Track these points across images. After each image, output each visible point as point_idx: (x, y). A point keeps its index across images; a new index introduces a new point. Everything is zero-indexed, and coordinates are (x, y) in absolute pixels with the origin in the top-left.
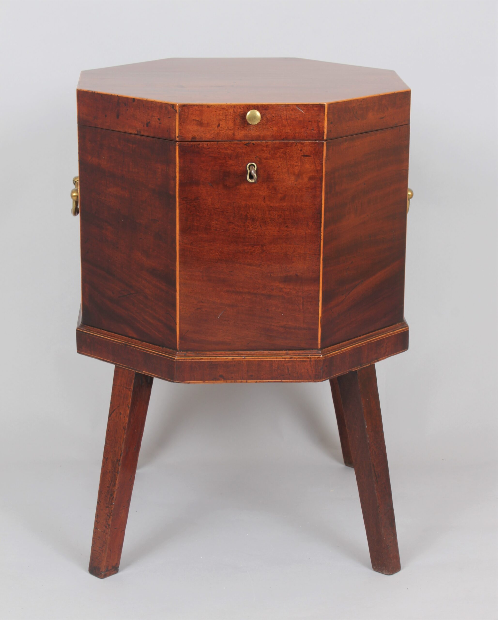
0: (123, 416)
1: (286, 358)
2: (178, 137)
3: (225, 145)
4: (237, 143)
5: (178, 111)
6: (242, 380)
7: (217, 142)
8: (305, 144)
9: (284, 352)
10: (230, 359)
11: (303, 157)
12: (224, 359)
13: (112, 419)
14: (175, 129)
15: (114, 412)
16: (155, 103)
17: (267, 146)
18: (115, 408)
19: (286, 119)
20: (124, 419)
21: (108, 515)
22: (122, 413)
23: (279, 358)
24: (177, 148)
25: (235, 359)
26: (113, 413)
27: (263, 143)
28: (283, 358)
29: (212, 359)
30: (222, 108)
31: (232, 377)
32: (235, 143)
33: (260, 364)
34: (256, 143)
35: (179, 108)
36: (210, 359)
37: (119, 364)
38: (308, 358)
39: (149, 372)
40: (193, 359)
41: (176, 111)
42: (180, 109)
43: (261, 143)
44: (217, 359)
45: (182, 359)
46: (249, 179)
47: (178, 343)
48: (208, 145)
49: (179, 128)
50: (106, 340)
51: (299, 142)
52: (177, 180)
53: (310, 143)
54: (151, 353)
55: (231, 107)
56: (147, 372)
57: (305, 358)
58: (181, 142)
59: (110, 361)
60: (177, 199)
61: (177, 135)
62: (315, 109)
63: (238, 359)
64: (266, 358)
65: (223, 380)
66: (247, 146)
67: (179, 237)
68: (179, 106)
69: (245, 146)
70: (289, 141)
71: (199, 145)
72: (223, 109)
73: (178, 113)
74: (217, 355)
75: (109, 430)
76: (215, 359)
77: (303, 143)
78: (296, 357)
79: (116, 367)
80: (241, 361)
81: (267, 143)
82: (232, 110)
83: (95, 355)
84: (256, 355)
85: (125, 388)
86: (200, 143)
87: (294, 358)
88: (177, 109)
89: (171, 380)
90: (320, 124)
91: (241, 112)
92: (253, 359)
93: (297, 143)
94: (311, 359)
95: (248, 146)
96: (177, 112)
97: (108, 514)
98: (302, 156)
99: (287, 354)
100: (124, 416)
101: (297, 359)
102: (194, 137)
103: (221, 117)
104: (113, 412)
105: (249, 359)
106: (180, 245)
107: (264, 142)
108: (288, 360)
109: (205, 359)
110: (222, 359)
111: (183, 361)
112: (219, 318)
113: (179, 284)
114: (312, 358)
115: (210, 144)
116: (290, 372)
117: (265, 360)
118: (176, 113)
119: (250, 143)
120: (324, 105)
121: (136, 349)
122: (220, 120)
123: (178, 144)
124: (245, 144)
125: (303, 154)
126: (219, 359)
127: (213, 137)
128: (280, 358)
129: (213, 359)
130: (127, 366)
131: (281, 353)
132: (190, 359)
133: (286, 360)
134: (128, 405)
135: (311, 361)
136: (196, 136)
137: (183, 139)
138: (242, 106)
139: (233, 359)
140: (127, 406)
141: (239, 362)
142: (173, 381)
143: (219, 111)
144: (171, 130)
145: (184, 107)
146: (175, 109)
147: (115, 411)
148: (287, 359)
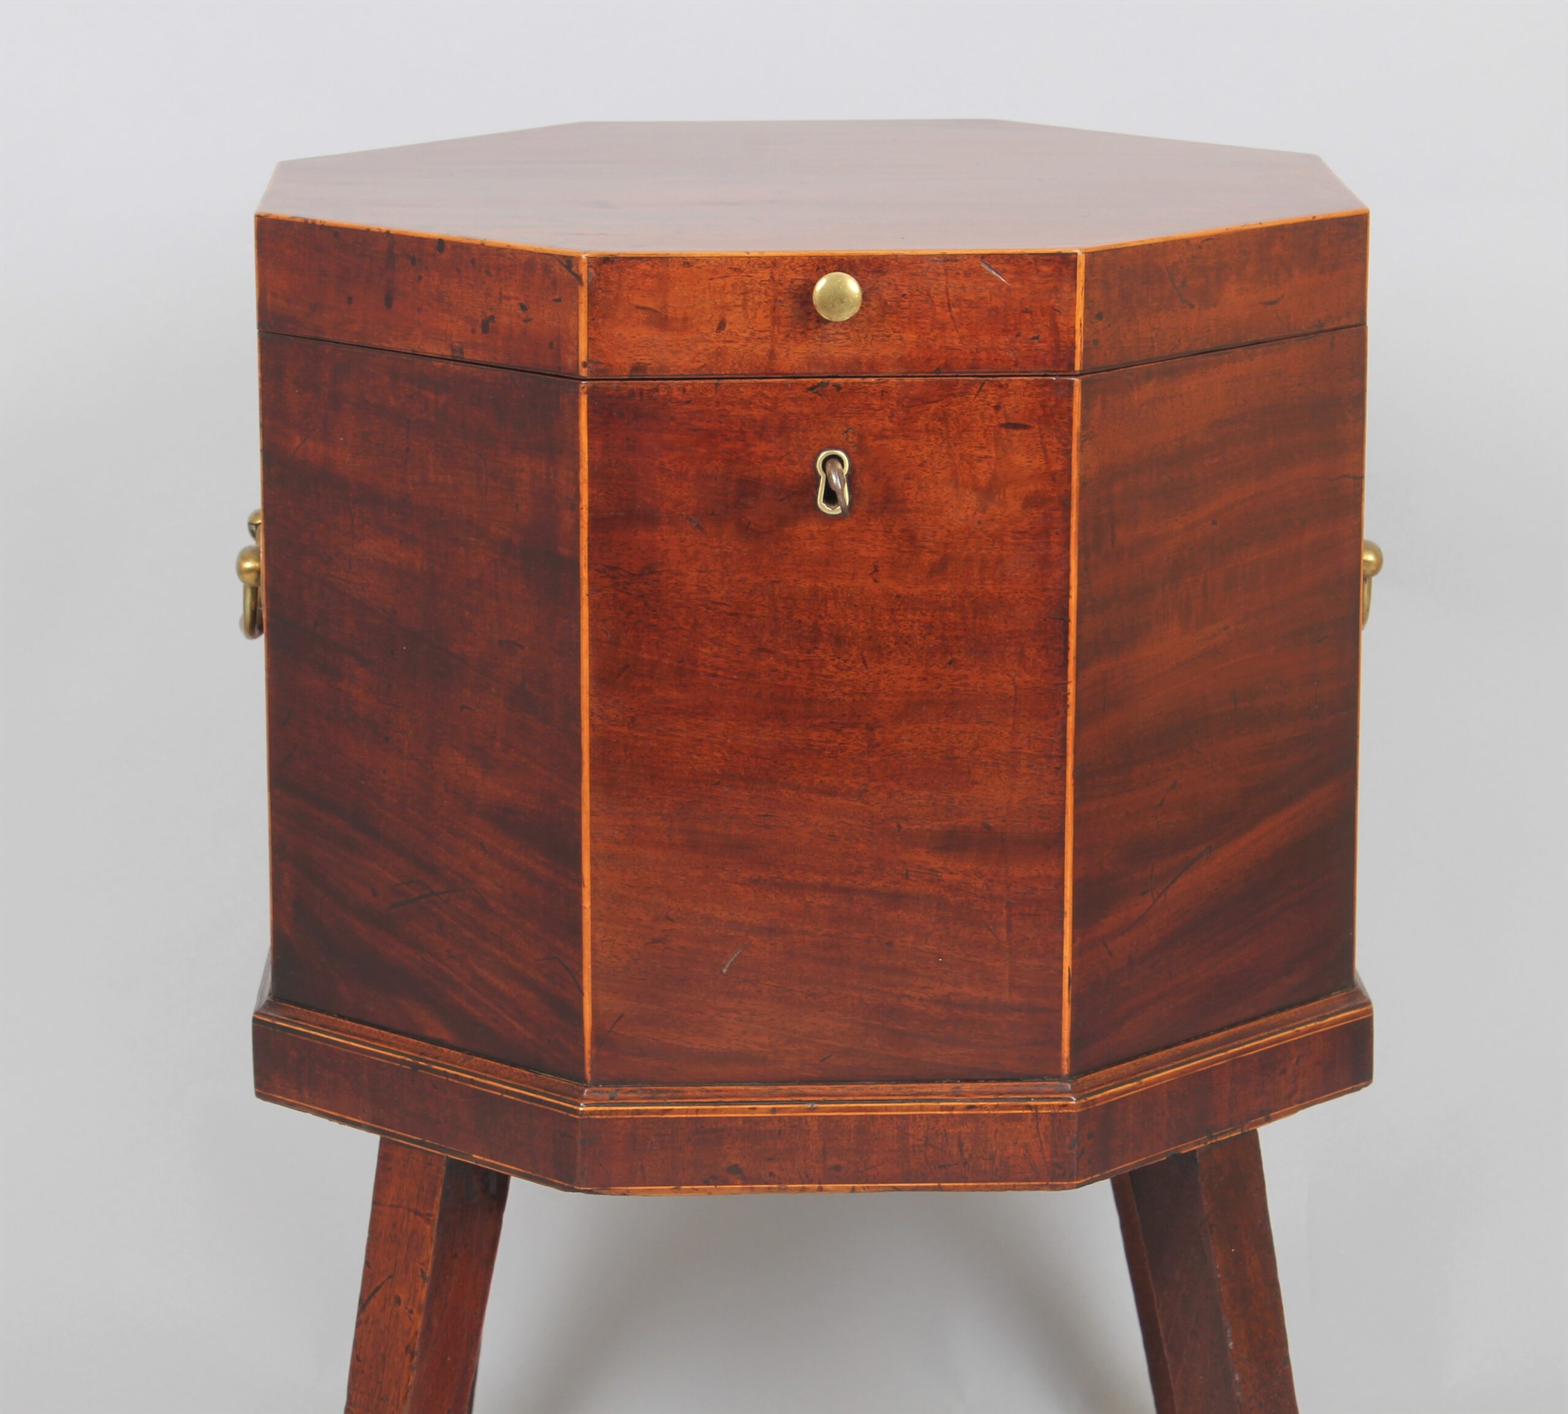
0: (406, 1308)
1: (952, 1108)
2: (585, 365)
3: (742, 389)
4: (782, 384)
5: (585, 278)
6: (803, 1183)
7: (716, 381)
8: (1010, 388)
9: (947, 1087)
10: (763, 1110)
11: (1003, 431)
12: (743, 1111)
13: (371, 1319)
14: (577, 338)
15: (376, 1295)
16: (512, 254)
17: (882, 395)
18: (379, 1283)
19: (946, 305)
20: (410, 1319)
22: (403, 1297)
23: (928, 1109)
24: (584, 400)
25: (780, 1110)
26: (372, 1299)
27: (871, 383)
28: (942, 1108)
29: (704, 1111)
30: (732, 268)
31: (771, 1174)
32: (776, 385)
33: (864, 1126)
34: (846, 383)
35: (589, 267)
36: (697, 1111)
37: (392, 1131)
38: (1029, 1107)
39: (492, 1158)
40: (638, 1112)
41: (579, 278)
42: (592, 270)
43: (865, 383)
44: (721, 1111)
45: (601, 1113)
46: (824, 505)
47: (588, 1056)
48: (684, 390)
49: (588, 335)
50: (350, 1051)
51: (990, 379)
52: (582, 509)
53: (1028, 383)
54: (499, 1094)
55: (764, 263)
56: (487, 1158)
57: (1016, 1107)
58: (596, 382)
59: (362, 1122)
60: (584, 573)
61: (583, 358)
62: (1045, 269)
63: (791, 1110)
64: (886, 1109)
65: (742, 1184)
66: (816, 393)
67: (590, 699)
68: (588, 263)
69: (811, 394)
70: (957, 376)
71: (657, 390)
72: (735, 270)
73: (586, 285)
74: (720, 1097)
75: (361, 1358)
76: (714, 1111)
77: (1003, 383)
78: (986, 1106)
79: (383, 1143)
80: (800, 1118)
81: (882, 385)
82: (765, 275)
83: (314, 1104)
84: (851, 1098)
85: (412, 1214)
86: (659, 384)
87: (981, 1107)
88: (583, 270)
89: (566, 1185)
90: (1061, 319)
91: (796, 283)
92: (841, 1110)
93: (983, 384)
94: (1039, 1111)
95: (820, 395)
96: (581, 284)
98: (1002, 426)
99: (957, 1094)
100: (410, 1308)
101: (992, 1112)
102: (639, 364)
103: (729, 298)
104: (373, 1295)
105: (827, 1110)
106: (592, 726)
107: (873, 380)
108: (960, 1115)
109: (679, 1111)
110: (735, 1111)
111: (604, 1117)
112: (725, 971)
113: (592, 859)
114: (1042, 1106)
115: (694, 387)
116: (966, 1156)
117: (881, 1116)
118: (580, 286)
119: (827, 384)
120: (1074, 256)
121: (450, 1079)
122: (725, 307)
123: (585, 390)
124: (809, 386)
125: (1003, 421)
126: (727, 1111)
127: (702, 364)
128: (932, 1108)
129: (708, 1111)
130: (419, 1139)
131: (935, 1090)
132: (627, 1112)
133: (952, 1115)
134: (421, 1270)
135: (1036, 1117)
136: (647, 362)
137: (601, 373)
138: (800, 262)
139: (774, 1111)
140: (420, 1273)
141: (796, 1124)
142: (570, 1185)
143: (722, 277)
144: (562, 341)
145: (604, 266)
146: (576, 272)
147: (379, 1292)
148: (955, 1112)
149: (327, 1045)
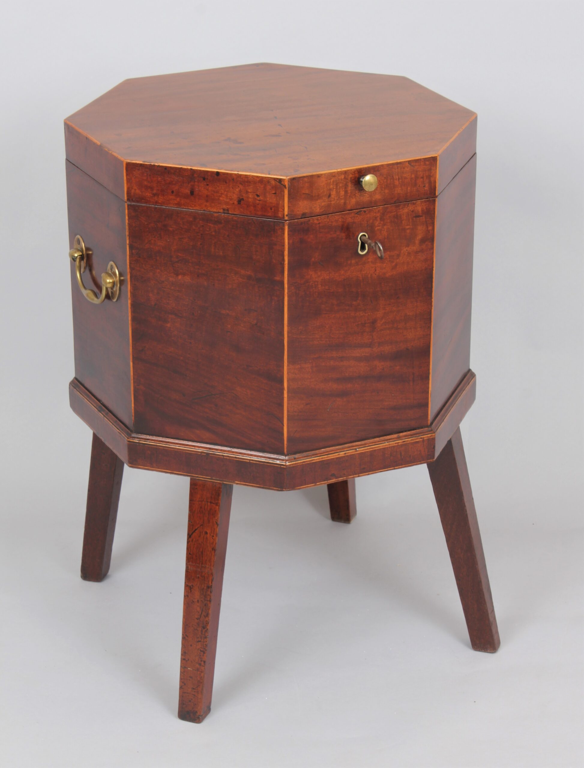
0: (210, 535)
1: (399, 443)
2: (287, 216)
3: (335, 217)
4: (348, 213)
5: (287, 186)
6: (354, 475)
7: (327, 215)
8: (417, 204)
9: (395, 436)
10: (342, 454)
11: (414, 219)
12: (336, 456)
13: (194, 540)
14: (284, 207)
15: (196, 531)
16: (252, 177)
17: (378, 212)
18: (196, 528)
19: (398, 179)
20: (213, 539)
21: (201, 651)
22: (208, 532)
23: (391, 444)
24: (286, 228)
25: (347, 453)
26: (194, 534)
27: (375, 209)
28: (396, 443)
29: (324, 458)
30: (332, 176)
31: (344, 474)
32: (346, 214)
33: (372, 454)
34: (367, 210)
35: (288, 182)
36: (322, 458)
37: (197, 476)
38: (421, 438)
39: (244, 482)
40: (304, 462)
41: (285, 186)
42: (289, 183)
43: (373, 209)
44: (329, 457)
45: (293, 464)
46: (360, 252)
47: (285, 446)
48: (318, 220)
49: (288, 205)
50: (176, 450)
51: (410, 202)
52: (285, 264)
53: (422, 202)
54: (249, 461)
55: (342, 173)
56: (242, 482)
57: (418, 439)
58: (291, 221)
59: (182, 473)
60: (286, 286)
61: (286, 212)
62: (427, 163)
63: (351, 452)
64: (379, 447)
65: (335, 479)
66: (358, 214)
67: (288, 328)
68: (288, 181)
69: (356, 215)
70: (401, 202)
71: (309, 221)
72: (334, 176)
73: (287, 188)
75: (191, 553)
76: (327, 457)
77: (415, 203)
78: (409, 440)
79: (191, 479)
80: (353, 454)
81: (379, 209)
82: (343, 177)
83: (158, 468)
84: (367, 445)
85: (209, 504)
86: (310, 219)
87: (407, 441)
88: (286, 184)
89: (279, 489)
90: (432, 179)
91: (352, 178)
92: (365, 449)
93: (408, 204)
94: (424, 439)
95: (359, 215)
96: (286, 188)
97: (202, 649)
98: (414, 217)
99: (399, 438)
100: (212, 535)
101: (410, 442)
102: (304, 213)
103: (331, 186)
104: (194, 531)
105: (361, 450)
106: (288, 337)
107: (375, 207)
108: (400, 445)
109: (316, 459)
110: (334, 456)
111: (294, 465)
112: (328, 410)
113: (288, 381)
114: (425, 437)
115: (321, 218)
116: (402, 457)
117: (378, 449)
118: (285, 189)
119: (362, 211)
120: (436, 157)
121: (225, 457)
122: (330, 190)
123: (287, 224)
124: (356, 212)
125: (414, 215)
126: (332, 456)
127: (323, 210)
128: (392, 443)
129: (325, 458)
130: (210, 478)
131: (392, 438)
132: (301, 463)
133: (398, 445)
135: (423, 441)
136: (306, 212)
137: (292, 216)
138: (353, 171)
139: (345, 454)
140: (215, 523)
141: (352, 457)
142: (281, 489)
143: (329, 180)
144: (277, 208)
145: (293, 181)
146: (283, 184)
147: (197, 531)
148: (399, 444)
149: (165, 448)
